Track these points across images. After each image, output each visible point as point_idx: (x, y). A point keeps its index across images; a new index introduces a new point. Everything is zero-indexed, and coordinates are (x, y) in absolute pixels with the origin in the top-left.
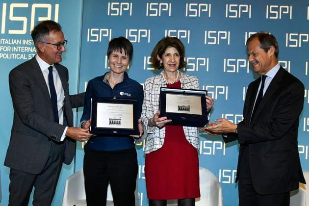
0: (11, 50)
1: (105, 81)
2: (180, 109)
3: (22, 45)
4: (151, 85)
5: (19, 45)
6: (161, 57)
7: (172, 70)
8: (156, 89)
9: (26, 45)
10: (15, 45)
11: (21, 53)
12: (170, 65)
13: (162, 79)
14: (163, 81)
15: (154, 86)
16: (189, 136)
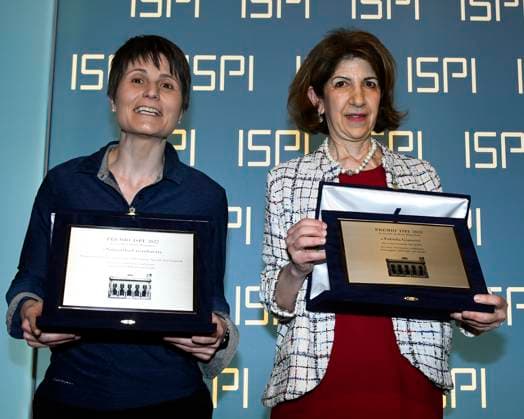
1: (102, 176)
2: (395, 268)
4: (289, 183)
6: (320, 93)
7: (357, 132)
8: (306, 193)
12: (349, 116)
13: (325, 161)
14: (326, 168)
15: (299, 183)
16: (411, 344)
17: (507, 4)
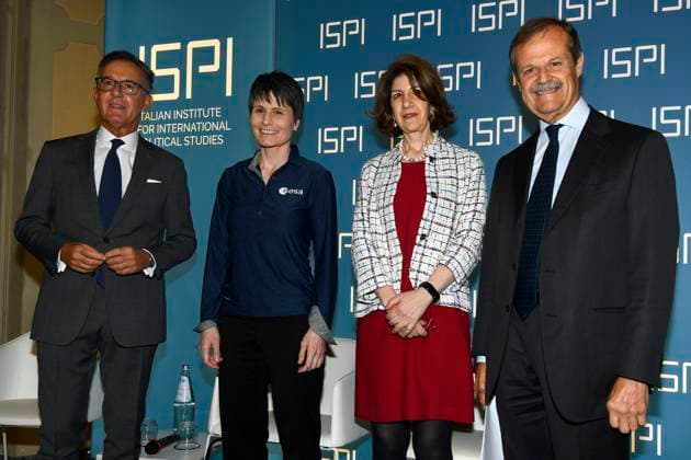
0: (155, 130)
1: (252, 166)
3: (172, 121)
5: (167, 121)
9: (179, 120)
10: (162, 122)
11: (171, 135)
15: (380, 170)
16: (419, 272)
17: (598, 4)
